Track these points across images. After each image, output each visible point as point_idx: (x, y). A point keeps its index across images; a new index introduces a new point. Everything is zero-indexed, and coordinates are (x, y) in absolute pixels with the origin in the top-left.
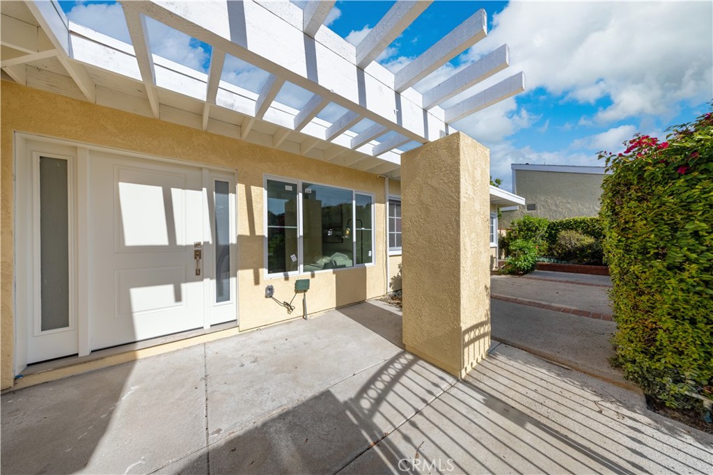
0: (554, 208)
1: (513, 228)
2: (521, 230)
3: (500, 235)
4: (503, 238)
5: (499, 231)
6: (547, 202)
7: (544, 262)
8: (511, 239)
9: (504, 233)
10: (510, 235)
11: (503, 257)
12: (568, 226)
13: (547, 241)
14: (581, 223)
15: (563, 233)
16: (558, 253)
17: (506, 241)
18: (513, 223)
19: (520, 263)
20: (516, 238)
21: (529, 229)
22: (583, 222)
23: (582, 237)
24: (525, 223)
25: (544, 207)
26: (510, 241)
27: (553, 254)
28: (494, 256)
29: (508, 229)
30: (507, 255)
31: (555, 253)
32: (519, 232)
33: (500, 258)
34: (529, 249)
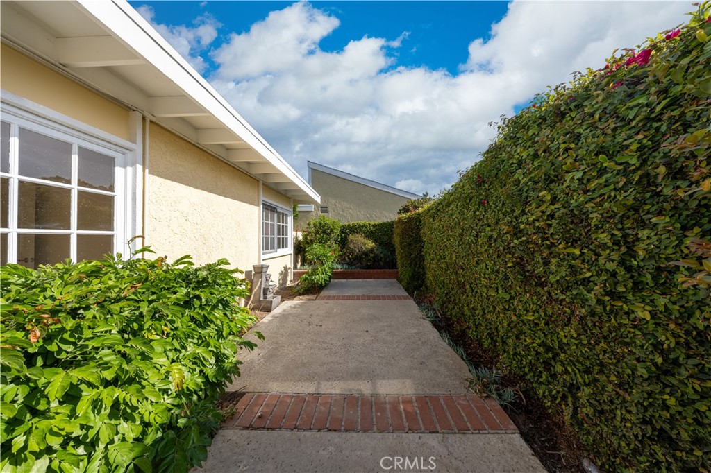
0: (341, 212)
1: (309, 230)
2: (317, 233)
3: (296, 237)
4: (300, 242)
5: (294, 233)
6: (336, 205)
7: (338, 269)
8: (308, 243)
9: (300, 237)
10: (306, 238)
11: (299, 265)
12: (354, 229)
13: (339, 245)
14: (362, 227)
15: (351, 237)
16: (349, 258)
17: (302, 246)
18: (309, 225)
19: (317, 277)
20: (312, 242)
21: (324, 232)
22: (364, 226)
23: (366, 241)
24: (321, 224)
25: (334, 211)
26: (307, 246)
27: (344, 260)
28: (288, 266)
29: (304, 232)
30: (303, 264)
31: (347, 258)
32: (315, 235)
33: (295, 267)
34: (326, 256)
